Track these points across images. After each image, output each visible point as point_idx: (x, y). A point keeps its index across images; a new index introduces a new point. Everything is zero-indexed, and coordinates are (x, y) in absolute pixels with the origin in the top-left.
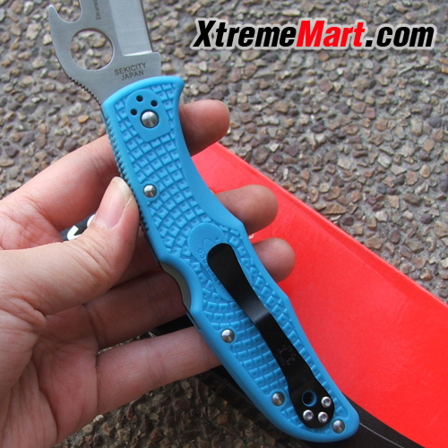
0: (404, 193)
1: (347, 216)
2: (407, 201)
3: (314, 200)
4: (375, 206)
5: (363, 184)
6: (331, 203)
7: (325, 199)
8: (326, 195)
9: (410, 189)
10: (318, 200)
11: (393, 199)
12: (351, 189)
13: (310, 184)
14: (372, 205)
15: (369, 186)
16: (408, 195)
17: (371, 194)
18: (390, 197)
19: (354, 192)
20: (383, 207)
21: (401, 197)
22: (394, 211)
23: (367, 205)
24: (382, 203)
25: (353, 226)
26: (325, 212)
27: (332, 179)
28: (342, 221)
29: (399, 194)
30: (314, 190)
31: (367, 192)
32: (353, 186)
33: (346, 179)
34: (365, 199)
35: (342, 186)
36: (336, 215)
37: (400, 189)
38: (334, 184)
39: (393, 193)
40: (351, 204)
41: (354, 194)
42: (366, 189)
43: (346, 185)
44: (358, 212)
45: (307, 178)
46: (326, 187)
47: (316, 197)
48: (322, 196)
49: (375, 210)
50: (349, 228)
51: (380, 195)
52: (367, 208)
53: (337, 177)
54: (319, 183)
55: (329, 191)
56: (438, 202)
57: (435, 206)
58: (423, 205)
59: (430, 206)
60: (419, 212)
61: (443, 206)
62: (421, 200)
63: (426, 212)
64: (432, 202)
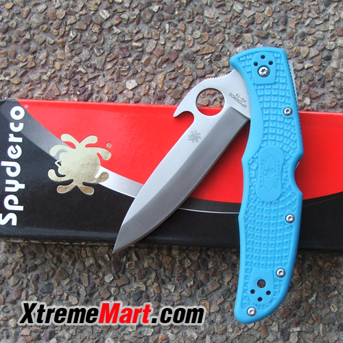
0: (255, 30)
1: (216, 54)
2: (257, 36)
3: (191, 45)
4: (235, 43)
5: (225, 28)
6: (203, 46)
7: (198, 43)
8: (199, 40)
9: (259, 27)
10: (193, 45)
11: (247, 36)
12: (216, 33)
13: (186, 33)
14: (233, 42)
15: (229, 28)
16: (258, 31)
17: (231, 34)
18: (245, 35)
19: (219, 35)
20: (241, 43)
21: (253, 33)
22: (249, 45)
23: (230, 43)
24: (240, 40)
25: (222, 61)
26: (200, 53)
27: (202, 27)
28: (213, 58)
29: (252, 31)
30: (190, 38)
31: (228, 34)
32: (218, 31)
33: (212, 26)
34: (227, 39)
35: (210, 31)
36: (209, 54)
37: (252, 27)
38: (204, 31)
39: (247, 32)
40: (218, 44)
41: (218, 37)
42: (228, 31)
43: (213, 30)
44: (223, 49)
45: (183, 29)
46: (198, 33)
47: (192, 43)
48: (196, 41)
49: (236, 46)
50: (218, 62)
51: (239, 34)
52: (230, 46)
53: (205, 25)
54: (192, 32)
55: (201, 36)
56: (280, 33)
57: (278, 37)
58: (270, 38)
59: (275, 37)
60: (267, 43)
61: (284, 36)
62: (268, 34)
63: (273, 43)
64: (276, 35)
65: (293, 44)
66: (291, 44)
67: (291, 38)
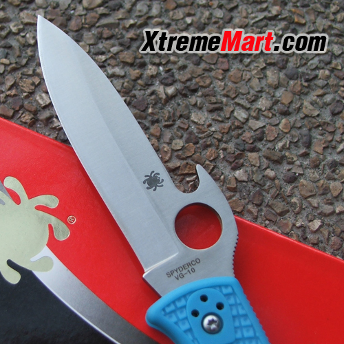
0: (264, 149)
2: (267, 158)
3: (167, 158)
4: (233, 165)
5: (219, 141)
6: (185, 162)
7: (179, 157)
8: (180, 153)
9: (269, 145)
10: (170, 158)
11: (253, 156)
12: (206, 146)
13: (162, 141)
14: (231, 163)
15: (226, 142)
16: (268, 151)
17: (229, 151)
18: (249, 154)
19: (210, 149)
20: (242, 165)
21: (261, 154)
22: (255, 169)
23: (225, 163)
24: (242, 161)
26: (180, 172)
27: (185, 136)
29: (258, 150)
30: (166, 148)
31: (225, 149)
32: (209, 143)
33: (200, 136)
34: (222, 157)
35: (196, 143)
37: (259, 145)
38: (187, 141)
39: (253, 150)
40: (207, 162)
41: (209, 152)
42: (224, 145)
43: (201, 142)
44: (215, 171)
45: (158, 134)
46: (178, 144)
47: (169, 155)
48: (176, 154)
49: (234, 169)
51: (239, 152)
52: (225, 167)
53: (191, 133)
54: (172, 139)
55: (183, 148)
56: (301, 159)
57: (298, 163)
58: (285, 162)
59: (292, 163)
60: (281, 170)
61: (306, 163)
62: (283, 157)
63: (289, 170)
64: (295, 159)
65: (319, 175)
66: (316, 175)
67: (317, 167)
